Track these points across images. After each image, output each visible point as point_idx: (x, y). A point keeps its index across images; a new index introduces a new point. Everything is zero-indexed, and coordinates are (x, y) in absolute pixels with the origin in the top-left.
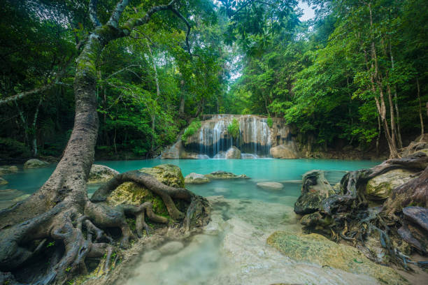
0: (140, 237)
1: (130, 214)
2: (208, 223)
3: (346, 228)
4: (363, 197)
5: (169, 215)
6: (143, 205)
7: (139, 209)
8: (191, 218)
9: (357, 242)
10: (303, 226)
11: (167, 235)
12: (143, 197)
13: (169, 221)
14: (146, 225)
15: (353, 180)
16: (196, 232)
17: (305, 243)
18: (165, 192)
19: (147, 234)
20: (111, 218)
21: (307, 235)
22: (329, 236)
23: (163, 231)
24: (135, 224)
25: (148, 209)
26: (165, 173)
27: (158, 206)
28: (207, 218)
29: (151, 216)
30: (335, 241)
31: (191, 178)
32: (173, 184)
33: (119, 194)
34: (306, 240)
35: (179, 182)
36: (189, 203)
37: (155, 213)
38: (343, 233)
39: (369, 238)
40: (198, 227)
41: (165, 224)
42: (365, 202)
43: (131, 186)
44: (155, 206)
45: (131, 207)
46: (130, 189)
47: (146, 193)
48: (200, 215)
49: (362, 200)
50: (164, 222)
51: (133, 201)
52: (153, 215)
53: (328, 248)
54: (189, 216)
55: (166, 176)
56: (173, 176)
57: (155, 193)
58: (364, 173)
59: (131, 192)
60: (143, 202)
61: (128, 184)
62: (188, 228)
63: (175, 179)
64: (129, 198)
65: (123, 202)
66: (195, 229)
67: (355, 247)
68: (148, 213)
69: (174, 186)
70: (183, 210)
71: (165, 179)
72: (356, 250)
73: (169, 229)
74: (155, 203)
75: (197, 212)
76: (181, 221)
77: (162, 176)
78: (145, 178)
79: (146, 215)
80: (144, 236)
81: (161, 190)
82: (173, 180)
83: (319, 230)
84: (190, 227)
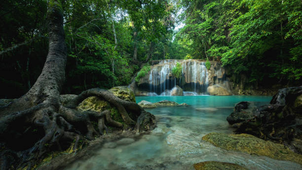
0: (101, 135)
1: (93, 118)
2: (154, 128)
3: (274, 131)
4: (291, 110)
5: (123, 121)
6: (103, 112)
7: (100, 114)
8: (141, 123)
9: (283, 141)
10: (235, 130)
11: (122, 134)
12: (103, 107)
13: (123, 126)
14: (105, 126)
16: (144, 134)
18: (120, 103)
19: (106, 133)
20: (78, 118)
21: (238, 135)
22: (258, 136)
23: (119, 132)
24: (97, 126)
25: (107, 115)
26: (119, 91)
27: (114, 115)
28: (154, 126)
29: (109, 120)
30: (263, 139)
31: (142, 104)
32: (126, 99)
33: (85, 104)
34: (236, 138)
35: (131, 98)
36: (139, 115)
37: (113, 118)
38: (271, 134)
39: (295, 139)
40: (146, 130)
41: (121, 128)
42: (292, 114)
43: (94, 99)
44: (113, 114)
45: (94, 113)
46: (93, 101)
47: (106, 104)
48: (148, 122)
49: (290, 113)
50: (120, 126)
51: (95, 109)
52: (111, 120)
53: (256, 142)
54: (139, 123)
55: (121, 93)
56: (126, 94)
57: (112, 104)
58: (294, 90)
59: (94, 103)
60: (103, 109)
61: (92, 98)
62: (138, 131)
64: (93, 108)
65: (88, 109)
66: (144, 132)
67: (281, 143)
68: (107, 119)
69: (127, 100)
70: (135, 119)
71: (120, 95)
72: (282, 146)
73: (124, 131)
74: (113, 111)
75: (145, 120)
76: (133, 126)
77: (118, 92)
78: (104, 92)
79: (105, 120)
80: (105, 134)
81: (117, 102)
82: (127, 96)
83: (248, 131)
84: (140, 130)
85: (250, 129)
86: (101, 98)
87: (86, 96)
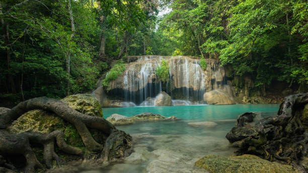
0: (49, 168)
1: (36, 143)
2: (130, 154)
3: (281, 150)
4: (300, 122)
5: (84, 146)
6: (52, 134)
7: (47, 137)
8: (111, 148)
9: (291, 161)
10: (236, 150)
11: (82, 166)
12: (53, 126)
13: (84, 152)
14: (56, 155)
15: (289, 103)
16: (116, 162)
17: (236, 162)
18: (79, 119)
19: (57, 165)
20: (11, 143)
21: (239, 157)
22: (263, 156)
23: (77, 163)
24: (43, 155)
25: (58, 138)
26: (78, 101)
27: (70, 136)
28: (129, 150)
29: (62, 146)
30: (269, 160)
31: (113, 119)
32: (89, 113)
33: (23, 122)
34: (237, 160)
35: (96, 111)
36: (108, 135)
37: (68, 142)
38: (277, 154)
39: (304, 158)
40: (119, 158)
41: (80, 156)
42: (301, 127)
43: (38, 115)
44: (67, 135)
45: (36, 135)
46: (36, 117)
47: (57, 121)
48: (121, 145)
49: (299, 126)
50: (77, 153)
51: (39, 130)
52: (65, 145)
53: (260, 165)
54: (108, 146)
55: (80, 104)
56: (89, 105)
57: (67, 121)
58: (301, 97)
59: (37, 120)
60: (52, 129)
61: (35, 112)
62: (106, 159)
63: (91, 108)
64: (36, 127)
65: (27, 130)
66: (115, 160)
67: (290, 165)
68: (59, 143)
69: (90, 115)
70: (102, 142)
71: (79, 107)
72: (290, 167)
73: (85, 161)
74: (68, 132)
75: (117, 142)
76: (99, 152)
77: (76, 103)
78: (54, 103)
79: (56, 145)
80: (54, 167)
81: (75, 117)
82: (89, 109)
83: (252, 150)
84: (109, 158)
85: (254, 148)
86: (50, 112)
87: (25, 110)
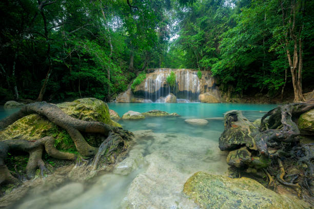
0: (29, 179)
2: (123, 159)
5: (76, 150)
6: (42, 140)
7: (33, 145)
8: (102, 154)
9: (302, 190)
12: (45, 132)
13: (76, 157)
14: (42, 163)
16: (105, 171)
19: (40, 174)
25: (46, 145)
26: (78, 105)
27: (62, 142)
28: (125, 154)
30: (273, 188)
31: (129, 115)
32: (87, 117)
33: (15, 127)
35: (96, 115)
37: (57, 148)
38: (281, 177)
40: (110, 164)
41: (72, 161)
43: (33, 119)
44: (59, 141)
46: (30, 122)
47: (50, 126)
50: (69, 158)
51: (31, 135)
52: (55, 152)
54: (100, 152)
55: (79, 109)
56: (89, 109)
57: (60, 127)
58: (297, 107)
59: (31, 125)
60: (45, 134)
61: (31, 117)
62: (95, 167)
63: (91, 112)
64: (27, 132)
66: (104, 167)
68: (47, 150)
69: (87, 120)
71: (77, 112)
73: (75, 167)
75: (111, 147)
76: (90, 157)
77: (74, 108)
79: (44, 152)
80: (36, 177)
82: (88, 113)
83: (251, 173)
84: (97, 165)
85: (254, 171)
86: (44, 117)
